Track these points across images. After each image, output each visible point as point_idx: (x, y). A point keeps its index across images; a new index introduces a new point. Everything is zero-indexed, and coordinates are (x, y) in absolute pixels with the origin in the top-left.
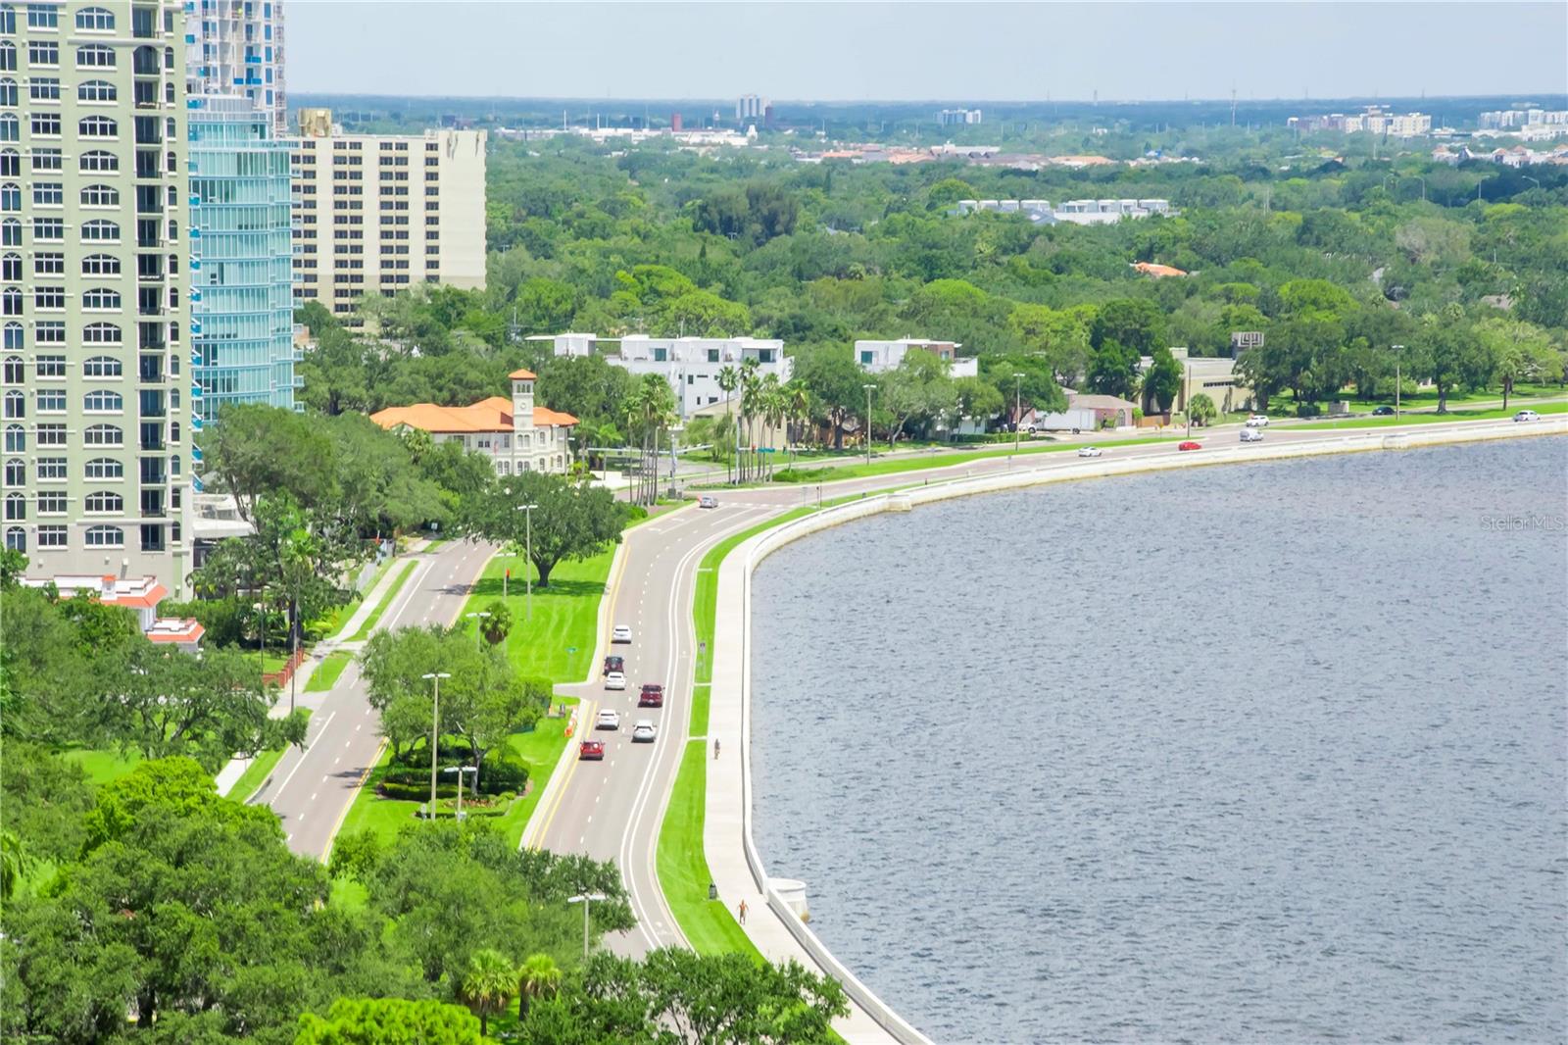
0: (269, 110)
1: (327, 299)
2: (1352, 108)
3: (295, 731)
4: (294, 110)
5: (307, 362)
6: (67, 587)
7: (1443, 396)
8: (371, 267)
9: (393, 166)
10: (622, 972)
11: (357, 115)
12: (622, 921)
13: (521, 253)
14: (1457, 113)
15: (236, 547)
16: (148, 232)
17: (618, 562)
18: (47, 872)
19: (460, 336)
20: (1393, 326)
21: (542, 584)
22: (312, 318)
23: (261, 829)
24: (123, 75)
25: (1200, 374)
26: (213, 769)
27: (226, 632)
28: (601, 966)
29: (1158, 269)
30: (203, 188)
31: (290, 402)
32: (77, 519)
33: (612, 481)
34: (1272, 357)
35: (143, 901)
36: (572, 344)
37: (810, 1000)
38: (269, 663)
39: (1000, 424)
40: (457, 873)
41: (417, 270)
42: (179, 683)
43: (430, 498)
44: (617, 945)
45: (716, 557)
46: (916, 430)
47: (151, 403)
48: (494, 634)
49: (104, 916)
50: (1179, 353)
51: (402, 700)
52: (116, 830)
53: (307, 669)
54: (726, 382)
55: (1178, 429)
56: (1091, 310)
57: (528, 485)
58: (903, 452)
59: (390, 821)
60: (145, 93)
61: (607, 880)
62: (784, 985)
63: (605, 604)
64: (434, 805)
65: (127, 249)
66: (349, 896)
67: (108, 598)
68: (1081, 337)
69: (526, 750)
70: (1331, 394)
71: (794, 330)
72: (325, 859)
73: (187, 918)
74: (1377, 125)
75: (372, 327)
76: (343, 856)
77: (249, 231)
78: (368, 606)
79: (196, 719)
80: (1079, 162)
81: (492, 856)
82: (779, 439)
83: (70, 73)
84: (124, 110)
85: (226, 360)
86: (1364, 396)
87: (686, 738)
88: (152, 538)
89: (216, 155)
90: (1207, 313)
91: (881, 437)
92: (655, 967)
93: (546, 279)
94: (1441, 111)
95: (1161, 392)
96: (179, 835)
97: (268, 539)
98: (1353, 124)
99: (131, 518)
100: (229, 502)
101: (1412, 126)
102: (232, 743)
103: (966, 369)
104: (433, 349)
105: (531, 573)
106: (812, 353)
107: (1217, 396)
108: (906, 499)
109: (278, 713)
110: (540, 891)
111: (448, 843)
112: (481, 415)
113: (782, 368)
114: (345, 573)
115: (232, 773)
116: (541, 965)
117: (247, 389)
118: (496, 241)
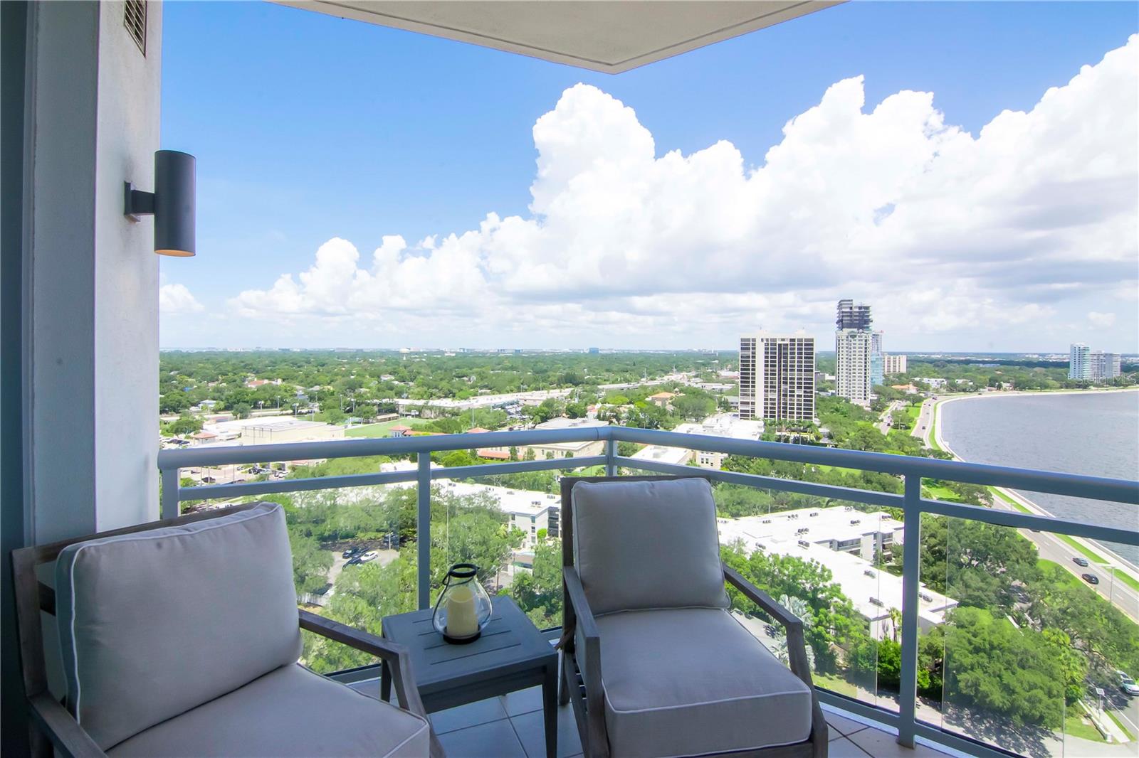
0: (879, 353)
1: (886, 373)
2: (1027, 354)
3: (882, 421)
4: (883, 354)
5: (883, 380)
6: (855, 404)
7: (1041, 389)
8: (892, 370)
9: (895, 361)
10: (924, 450)
11: (890, 354)
12: (924, 445)
13: (911, 369)
14: (1043, 355)
15: (875, 400)
16: (865, 366)
17: (922, 404)
18: (853, 434)
19: (903, 378)
20: (1033, 381)
21: (913, 406)
22: (884, 376)
23: (878, 431)
24: (863, 350)
25: (1005, 385)
26: (872, 423)
27: (874, 409)
28: (922, 450)
29: (999, 372)
30: (872, 362)
31: (881, 385)
32: (857, 396)
33: (922, 395)
34: (1016, 384)
35: (865, 437)
36: (917, 379)
37: (949, 456)
38: (880, 413)
39: (976, 390)
40: (902, 438)
41: (897, 371)
42: (868, 415)
43: (899, 396)
44: (923, 447)
45: (937, 404)
46: (964, 390)
47: (865, 384)
48: (907, 411)
49: (860, 438)
50: (1002, 382)
51: (895, 418)
52: (861, 429)
53: (883, 414)
54: (938, 384)
55: (1002, 391)
56: (989, 377)
57: (911, 395)
58: (962, 393)
59: (894, 431)
60: (866, 352)
61: (922, 440)
62: (946, 454)
63: (921, 409)
64: (899, 430)
65: (863, 368)
66: (889, 439)
67: (860, 405)
68: (988, 380)
69: (911, 425)
70: (1024, 388)
71: (947, 378)
72: (886, 435)
73: (870, 440)
74: (1031, 356)
75: (891, 377)
76: (888, 435)
77: (877, 366)
78: (890, 408)
79: (870, 419)
80: (987, 360)
81: (907, 436)
82: (945, 391)
83: (857, 350)
84: (863, 354)
85: (874, 380)
86: (1029, 389)
87: (932, 425)
88: (865, 399)
89: (874, 358)
90: (1006, 378)
91: (959, 391)
92: (928, 451)
93: (914, 372)
94: (1040, 355)
95: (999, 387)
96: (870, 430)
97: (878, 400)
98: (1027, 356)
99: (863, 396)
100: (874, 395)
101: (1036, 356)
102: (875, 421)
103: (972, 383)
104: (899, 379)
105: (912, 405)
106: (949, 381)
107: (1008, 388)
108: (963, 398)
109: (880, 418)
110: (913, 440)
111: (901, 434)
112: (906, 387)
113: (945, 383)
114: (888, 404)
115: (875, 424)
116: (913, 449)
117: (876, 383)
118: (907, 368)
